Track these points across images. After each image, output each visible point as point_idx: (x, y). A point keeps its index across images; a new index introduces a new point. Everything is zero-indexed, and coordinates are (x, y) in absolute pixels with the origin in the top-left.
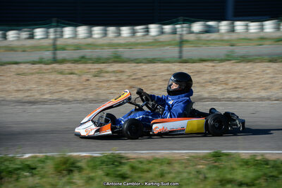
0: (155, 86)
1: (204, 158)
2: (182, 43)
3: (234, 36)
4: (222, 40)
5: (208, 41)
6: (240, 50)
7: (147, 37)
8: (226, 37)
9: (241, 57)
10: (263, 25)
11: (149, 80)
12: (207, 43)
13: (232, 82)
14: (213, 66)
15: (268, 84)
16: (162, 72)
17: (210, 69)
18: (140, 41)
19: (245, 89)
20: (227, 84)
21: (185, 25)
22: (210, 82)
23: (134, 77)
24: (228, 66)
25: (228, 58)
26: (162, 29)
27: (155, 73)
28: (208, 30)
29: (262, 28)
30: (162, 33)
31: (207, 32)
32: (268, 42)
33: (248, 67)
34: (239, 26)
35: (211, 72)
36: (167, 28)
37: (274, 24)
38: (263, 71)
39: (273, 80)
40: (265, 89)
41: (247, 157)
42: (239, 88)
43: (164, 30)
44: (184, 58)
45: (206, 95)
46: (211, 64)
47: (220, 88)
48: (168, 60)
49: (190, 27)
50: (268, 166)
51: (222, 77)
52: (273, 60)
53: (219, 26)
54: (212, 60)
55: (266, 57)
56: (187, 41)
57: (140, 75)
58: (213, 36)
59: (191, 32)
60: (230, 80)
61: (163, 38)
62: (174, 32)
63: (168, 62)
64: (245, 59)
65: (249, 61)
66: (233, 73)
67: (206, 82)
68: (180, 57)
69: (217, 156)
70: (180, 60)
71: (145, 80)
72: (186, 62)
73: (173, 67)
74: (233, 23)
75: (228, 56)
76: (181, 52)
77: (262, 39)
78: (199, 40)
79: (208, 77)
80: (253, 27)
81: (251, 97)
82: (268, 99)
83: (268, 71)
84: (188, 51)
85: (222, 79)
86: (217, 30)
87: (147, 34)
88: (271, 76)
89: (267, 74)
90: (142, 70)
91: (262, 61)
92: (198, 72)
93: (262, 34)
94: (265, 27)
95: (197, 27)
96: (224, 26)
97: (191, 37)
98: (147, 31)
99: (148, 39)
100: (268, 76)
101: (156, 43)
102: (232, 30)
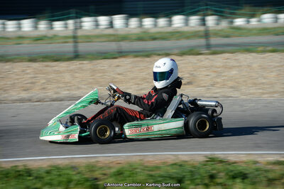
10: (20, 24)
15: (28, 85)
19: (5, 90)
29: (19, 27)
32: (26, 41)
33: (7, 67)
37: (32, 22)
39: (34, 80)
40: (25, 90)
50: (31, 178)
52: (33, 60)
55: (25, 57)
65: (7, 61)
77: (21, 38)
80: (11, 25)
81: (11, 99)
82: (30, 100)
83: (28, 71)
88: (32, 76)
89: (28, 74)
91: (22, 61)
93: (20, 34)
94: (22, 26)
100: (29, 76)
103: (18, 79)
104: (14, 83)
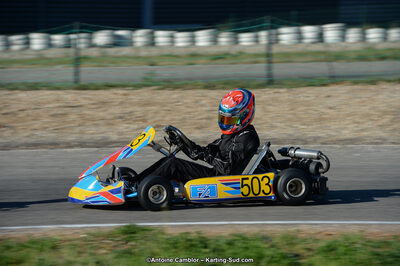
0: (37, 124)
1: (110, 236)
2: (78, 61)
3: (154, 51)
4: (138, 58)
5: (119, 57)
6: (163, 72)
7: (28, 52)
8: (144, 53)
9: (164, 81)
10: (193, 37)
11: (28, 116)
12: (117, 60)
13: (153, 118)
14: (125, 95)
15: (204, 121)
16: (49, 103)
17: (120, 99)
18: (18, 57)
21: (83, 35)
22: (121, 118)
23: (5, 111)
24: (146, 94)
25: (146, 83)
26: (50, 40)
27: (38, 106)
28: (118, 42)
29: (193, 41)
30: (50, 45)
31: (115, 45)
32: (202, 60)
33: (175, 96)
34: (162, 37)
35: (121, 103)
36: (58, 39)
37: (211, 34)
38: (197, 102)
40: (198, 128)
41: (175, 232)
43: (53, 42)
44: (82, 83)
45: (114, 137)
46: (121, 91)
47: (136, 127)
48: (57, 85)
49: (90, 39)
51: (139, 111)
53: (132, 37)
54: (123, 86)
55: (200, 82)
56: (86, 58)
57: (14, 108)
58: (125, 51)
59: (93, 46)
60: (150, 115)
61: (51, 53)
62: (68, 45)
63: (58, 89)
64: (170, 84)
65: (176, 87)
66: (154, 104)
67: (115, 118)
68: (76, 81)
69: (131, 232)
70: (76, 85)
71: (22, 115)
72: (84, 88)
73: (66, 96)
74: (152, 33)
75: (146, 79)
76: (77, 74)
77: (194, 55)
78: (104, 56)
79: (117, 111)
80: (182, 38)
83: (204, 102)
84: (88, 73)
85: (138, 114)
86: (129, 43)
87: (28, 48)
89: (202, 105)
90: (19, 100)
91: (195, 87)
93: (193, 50)
94: (197, 39)
95: (101, 37)
96: (140, 37)
97: (94, 52)
98: (27, 43)
99: (28, 55)
100: (204, 108)
101: (40, 60)
102: (152, 43)
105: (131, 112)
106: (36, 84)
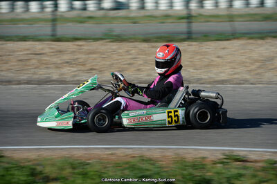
9: (116, 36)
16: (21, 51)
20: (84, 65)
22: (67, 63)
42: (95, 69)
45: (55, 77)
47: (75, 69)
51: (82, 57)
55: (141, 37)
60: (89, 61)
64: (119, 39)
67: (64, 63)
68: (53, 35)
76: (54, 30)
79: (66, 57)
85: (81, 60)
92: (60, 52)
103: (117, 60)
104: (113, 64)
105: (77, 59)
106: (25, 37)
